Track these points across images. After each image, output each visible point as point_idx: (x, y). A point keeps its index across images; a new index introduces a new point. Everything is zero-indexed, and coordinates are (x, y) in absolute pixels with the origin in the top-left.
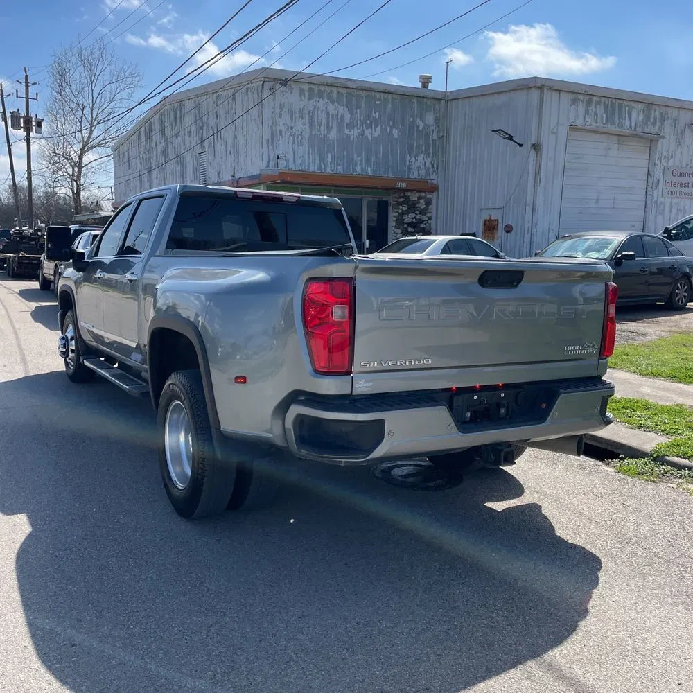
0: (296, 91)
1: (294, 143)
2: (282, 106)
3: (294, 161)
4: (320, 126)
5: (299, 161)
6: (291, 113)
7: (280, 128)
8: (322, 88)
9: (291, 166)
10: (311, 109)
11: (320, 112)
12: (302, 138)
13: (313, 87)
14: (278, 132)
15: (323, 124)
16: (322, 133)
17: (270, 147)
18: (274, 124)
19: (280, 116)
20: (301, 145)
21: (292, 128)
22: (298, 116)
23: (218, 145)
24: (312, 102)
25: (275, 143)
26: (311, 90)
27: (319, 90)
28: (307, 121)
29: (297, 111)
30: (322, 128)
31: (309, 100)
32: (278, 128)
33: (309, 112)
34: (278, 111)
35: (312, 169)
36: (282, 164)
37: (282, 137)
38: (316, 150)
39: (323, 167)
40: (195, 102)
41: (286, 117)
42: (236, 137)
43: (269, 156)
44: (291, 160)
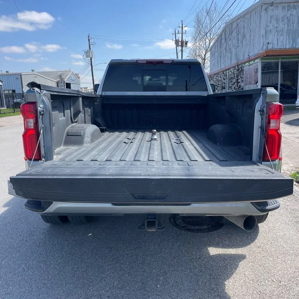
0: (280, 8)
1: (278, 35)
2: (271, 17)
3: (278, 44)
4: (294, 24)
5: (280, 44)
6: (277, 20)
7: (270, 28)
8: (296, 4)
9: (276, 47)
10: (288, 15)
11: (294, 17)
12: (282, 32)
13: (290, 4)
14: (269, 31)
15: (295, 22)
16: (295, 27)
17: (264, 39)
18: (267, 26)
19: (271, 22)
20: (282, 36)
21: (277, 27)
22: (280, 20)
23: (244, 42)
24: (290, 12)
25: (267, 36)
26: (289, 6)
27: (294, 5)
28: (286, 22)
29: (280, 18)
30: (295, 25)
31: (288, 11)
32: (269, 29)
33: (287, 18)
34: (269, 20)
35: (287, 47)
36: (270, 46)
37: (271, 33)
38: (291, 37)
39: (294, 45)
40: (236, 23)
41: (274, 22)
42: (250, 36)
43: (263, 43)
44: (276, 44)
